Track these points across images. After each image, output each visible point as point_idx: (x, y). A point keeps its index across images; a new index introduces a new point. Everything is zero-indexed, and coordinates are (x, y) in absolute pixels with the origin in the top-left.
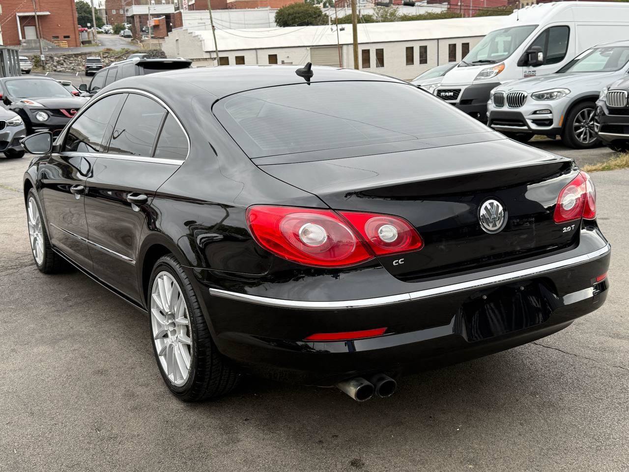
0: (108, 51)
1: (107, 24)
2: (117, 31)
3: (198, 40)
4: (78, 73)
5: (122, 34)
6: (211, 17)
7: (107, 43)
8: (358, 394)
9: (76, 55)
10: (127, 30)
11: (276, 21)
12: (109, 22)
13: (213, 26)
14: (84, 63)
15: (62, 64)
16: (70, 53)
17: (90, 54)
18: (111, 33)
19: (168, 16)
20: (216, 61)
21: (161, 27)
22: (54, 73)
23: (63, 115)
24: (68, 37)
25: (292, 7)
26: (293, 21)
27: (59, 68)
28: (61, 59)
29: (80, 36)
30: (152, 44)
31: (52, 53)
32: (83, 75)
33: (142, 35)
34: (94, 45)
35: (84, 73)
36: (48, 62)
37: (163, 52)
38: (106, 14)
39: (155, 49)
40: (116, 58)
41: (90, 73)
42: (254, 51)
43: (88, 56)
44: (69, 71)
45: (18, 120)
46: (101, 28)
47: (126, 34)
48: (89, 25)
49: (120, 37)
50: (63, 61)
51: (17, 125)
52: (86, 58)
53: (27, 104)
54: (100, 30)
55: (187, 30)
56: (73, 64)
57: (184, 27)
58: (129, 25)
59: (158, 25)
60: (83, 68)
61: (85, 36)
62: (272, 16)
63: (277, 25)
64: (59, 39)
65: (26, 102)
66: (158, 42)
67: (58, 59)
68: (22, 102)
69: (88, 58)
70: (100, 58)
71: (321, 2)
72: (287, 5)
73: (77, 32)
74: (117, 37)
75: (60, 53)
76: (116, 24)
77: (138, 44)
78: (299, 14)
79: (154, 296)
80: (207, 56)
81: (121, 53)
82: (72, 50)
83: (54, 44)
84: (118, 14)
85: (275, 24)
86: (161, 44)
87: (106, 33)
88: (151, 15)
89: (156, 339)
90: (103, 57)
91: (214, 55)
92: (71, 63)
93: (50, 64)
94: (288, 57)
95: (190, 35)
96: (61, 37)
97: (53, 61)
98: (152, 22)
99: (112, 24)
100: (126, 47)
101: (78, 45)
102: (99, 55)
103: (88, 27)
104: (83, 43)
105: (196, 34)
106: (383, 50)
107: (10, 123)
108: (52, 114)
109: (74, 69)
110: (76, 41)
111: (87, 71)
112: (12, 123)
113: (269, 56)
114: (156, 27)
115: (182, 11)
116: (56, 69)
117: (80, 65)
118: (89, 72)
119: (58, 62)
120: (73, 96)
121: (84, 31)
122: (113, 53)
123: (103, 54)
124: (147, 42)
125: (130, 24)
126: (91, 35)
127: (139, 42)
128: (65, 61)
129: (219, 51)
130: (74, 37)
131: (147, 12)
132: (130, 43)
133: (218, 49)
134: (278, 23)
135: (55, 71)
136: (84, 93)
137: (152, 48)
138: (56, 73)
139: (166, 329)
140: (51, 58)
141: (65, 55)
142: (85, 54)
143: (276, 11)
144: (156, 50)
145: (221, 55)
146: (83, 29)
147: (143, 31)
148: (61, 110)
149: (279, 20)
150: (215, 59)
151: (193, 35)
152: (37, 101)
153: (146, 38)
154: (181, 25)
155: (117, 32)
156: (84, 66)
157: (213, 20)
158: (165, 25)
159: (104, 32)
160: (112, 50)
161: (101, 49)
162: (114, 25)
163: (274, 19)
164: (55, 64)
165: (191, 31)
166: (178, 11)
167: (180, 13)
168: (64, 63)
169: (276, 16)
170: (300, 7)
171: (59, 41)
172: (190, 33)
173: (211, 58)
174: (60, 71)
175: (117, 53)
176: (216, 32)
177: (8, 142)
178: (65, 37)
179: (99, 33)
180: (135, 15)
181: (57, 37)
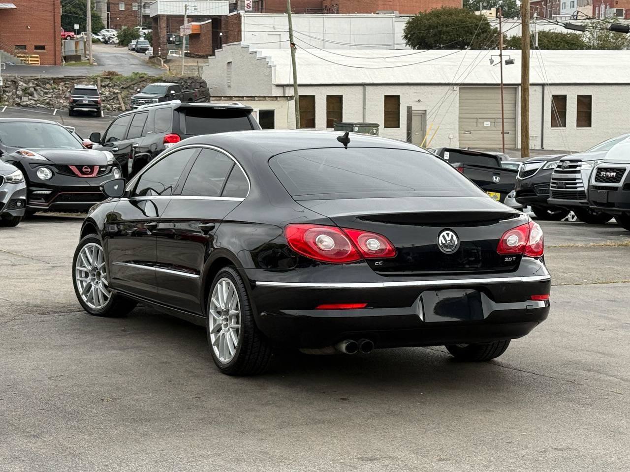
0: (111, 75)
1: (108, 28)
2: (124, 41)
3: (265, 65)
4: (56, 110)
5: (134, 46)
6: (290, 30)
7: (108, 62)
8: (347, 348)
9: (57, 81)
10: (142, 39)
11: (406, 37)
12: (113, 23)
13: (293, 44)
14: (68, 95)
15: (32, 94)
16: (47, 76)
17: (80, 79)
18: (113, 43)
19: (217, 21)
20: (292, 102)
21: (203, 38)
22: (16, 107)
23: (72, 173)
24: (43, 48)
25: (436, 14)
26: (437, 38)
27: (26, 100)
28: (31, 85)
29: (63, 47)
30: (185, 66)
31: (17, 75)
32: (64, 114)
33: (168, 50)
34: (85, 64)
35: (67, 110)
36: (7, 89)
37: (204, 82)
38: (108, 10)
39: (191, 76)
40: (122, 88)
41: (77, 111)
42: (361, 88)
43: (77, 84)
44: (43, 106)
45: (19, 175)
46: (96, 34)
47: (139, 46)
48: (77, 27)
49: (131, 52)
50: (33, 90)
51: (17, 182)
52: (74, 87)
53: (26, 156)
54: (97, 37)
55: (248, 47)
56: (50, 96)
57: (243, 43)
58: (146, 31)
59: (199, 34)
60: (66, 103)
61: (70, 47)
62: (400, 26)
63: (407, 44)
64: (26, 51)
65: (24, 152)
66: (196, 64)
67: (24, 85)
68: (19, 152)
69: (76, 87)
70: (96, 88)
71: (495, 4)
72: (428, 11)
73: (58, 39)
74: (124, 50)
75: (28, 75)
76: (123, 28)
77: (160, 65)
78: (447, 26)
79: (213, 299)
80: (278, 92)
81: (132, 80)
82: (47, 70)
83: (16, 58)
84: (129, 12)
85: (405, 41)
86: (202, 67)
87: (106, 42)
88: (188, 16)
89: (212, 333)
90: (101, 86)
91: (290, 92)
92: (46, 93)
93: (11, 94)
94: (419, 101)
95: (251, 55)
96: (31, 46)
97: (16, 88)
98: (187, 29)
99: (116, 27)
100: (141, 70)
101: (58, 62)
102: (95, 83)
103: (74, 31)
104: (67, 58)
105: (263, 55)
106: (590, 97)
107: (8, 179)
108: (57, 171)
109: (51, 103)
110: (55, 55)
111: (72, 107)
112: (11, 179)
113: (386, 97)
114: (194, 37)
115: (242, 12)
116: (19, 101)
117: (61, 97)
118: (75, 109)
119: (25, 90)
120: (84, 148)
121: (69, 38)
122: (118, 79)
123: (102, 81)
124: (178, 63)
125: (149, 28)
126: (81, 46)
127: (162, 63)
128: (35, 90)
129: (300, 85)
130: (52, 48)
131: (181, 12)
132: (148, 63)
133: (299, 82)
134: (409, 40)
135: (18, 104)
136: (96, 145)
137: (184, 73)
138: (20, 108)
139: (220, 323)
140: (14, 82)
141: (37, 79)
142: (72, 79)
143: (408, 18)
144: (193, 78)
145: (303, 92)
146: (66, 34)
147: (170, 42)
148: (71, 167)
149: (412, 35)
150: (291, 98)
151: (258, 56)
152: (38, 152)
153: (174, 55)
154: (238, 38)
155: (125, 43)
156: (67, 98)
157: (294, 34)
158: (210, 36)
159: (102, 40)
160: (117, 75)
161: (98, 71)
162: (120, 29)
163: (403, 34)
164: (20, 93)
165: (255, 50)
166: (235, 13)
167: (239, 17)
168: (35, 92)
169: (407, 28)
170: (451, 14)
171: (25, 53)
172: (252, 53)
173: (284, 97)
174: (26, 106)
175: (126, 80)
176: (297, 54)
177: (4, 204)
178: (37, 48)
179: (95, 42)
180: (159, 15)
181: (25, 47)
